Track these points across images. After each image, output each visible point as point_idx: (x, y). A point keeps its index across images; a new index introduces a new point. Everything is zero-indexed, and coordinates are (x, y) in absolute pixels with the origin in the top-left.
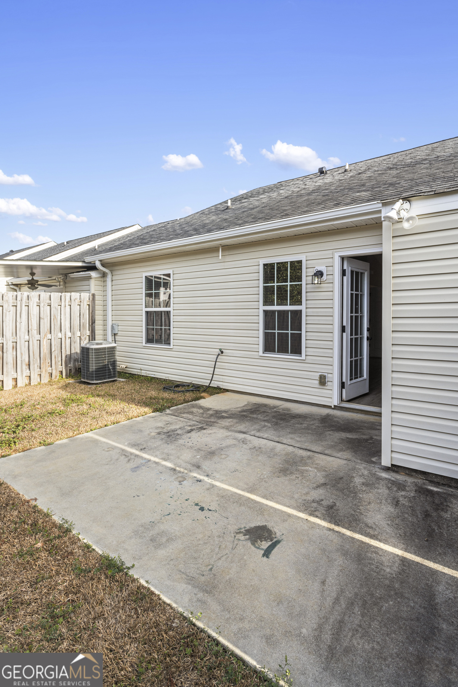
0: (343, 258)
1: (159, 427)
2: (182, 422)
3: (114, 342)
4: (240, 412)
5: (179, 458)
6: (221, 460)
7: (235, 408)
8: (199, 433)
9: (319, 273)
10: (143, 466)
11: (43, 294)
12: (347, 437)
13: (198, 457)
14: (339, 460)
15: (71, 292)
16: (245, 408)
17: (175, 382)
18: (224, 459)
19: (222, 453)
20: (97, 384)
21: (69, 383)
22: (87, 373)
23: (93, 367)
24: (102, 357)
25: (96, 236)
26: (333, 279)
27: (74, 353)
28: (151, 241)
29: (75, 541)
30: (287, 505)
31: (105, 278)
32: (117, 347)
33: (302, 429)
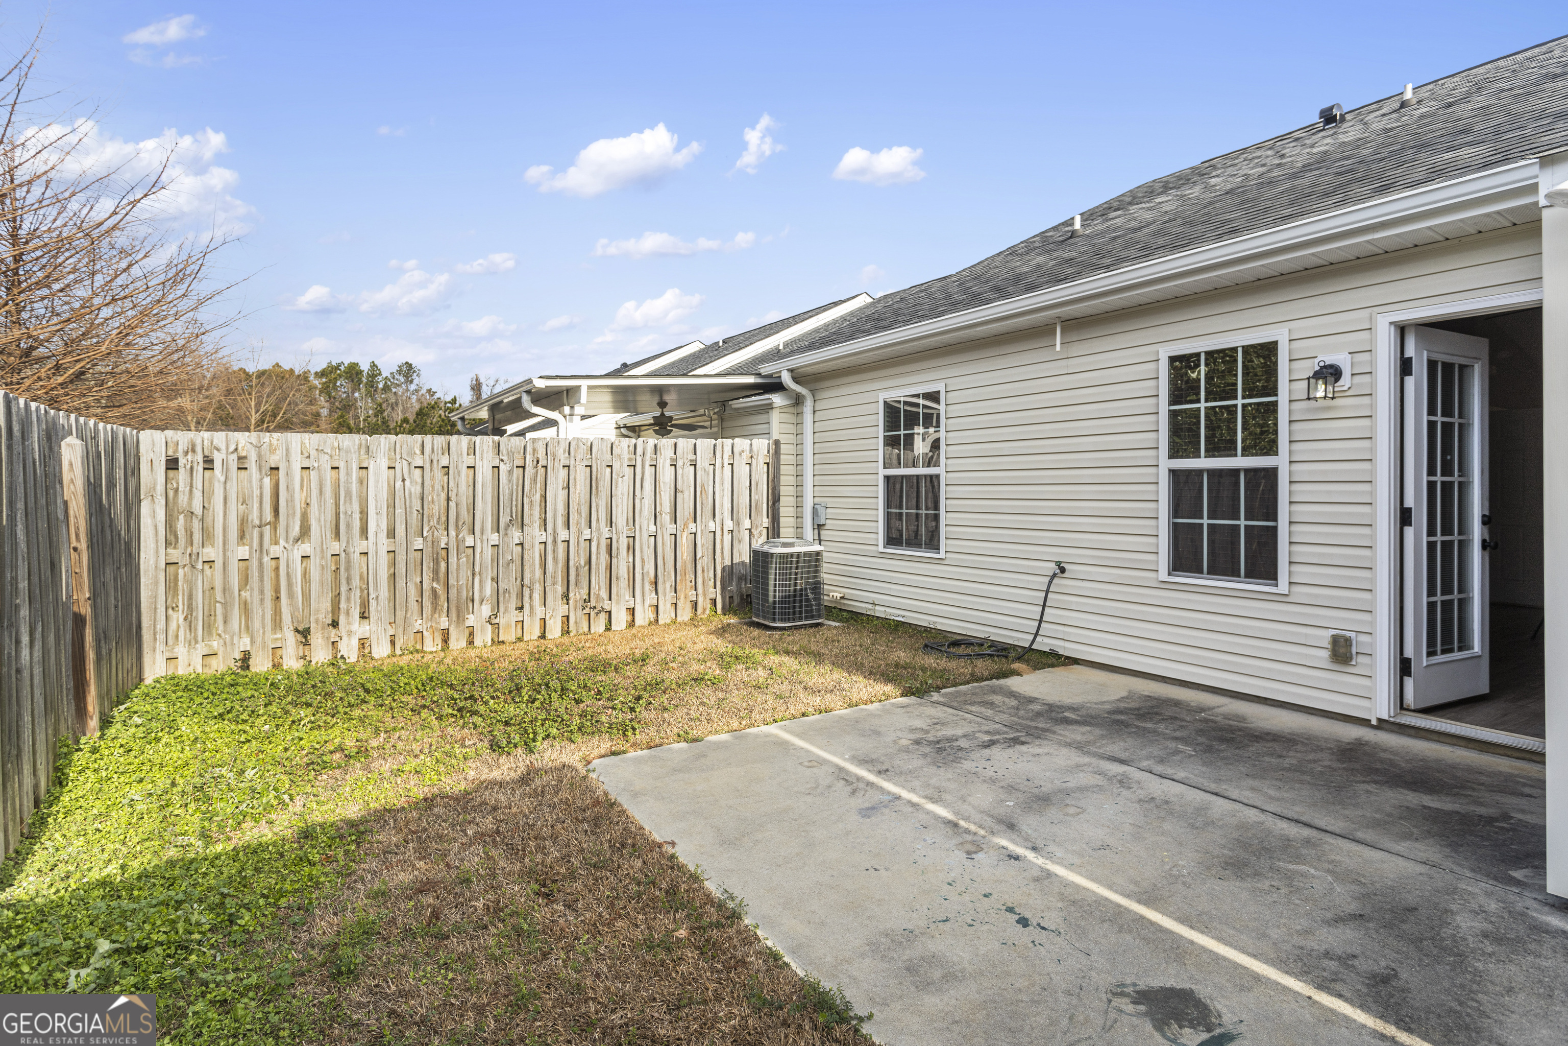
0: (1402, 330)
1: (916, 729)
2: (970, 722)
3: (817, 542)
4: (1109, 713)
5: (965, 801)
6: (1067, 818)
7: (1096, 704)
8: (1010, 751)
9: (1330, 371)
10: (886, 807)
11: (681, 442)
12: (1426, 804)
13: (1011, 804)
14: (1400, 861)
15: (733, 437)
16: (1122, 705)
17: (949, 635)
18: (1073, 815)
19: (1068, 802)
20: (783, 629)
21: (729, 625)
22: (763, 605)
23: (775, 593)
24: (795, 574)
25: (780, 324)
26: (1373, 385)
27: (739, 563)
28: (896, 322)
29: (749, 939)
30: (1250, 950)
31: (799, 407)
32: (825, 554)
33: (1284, 769)
